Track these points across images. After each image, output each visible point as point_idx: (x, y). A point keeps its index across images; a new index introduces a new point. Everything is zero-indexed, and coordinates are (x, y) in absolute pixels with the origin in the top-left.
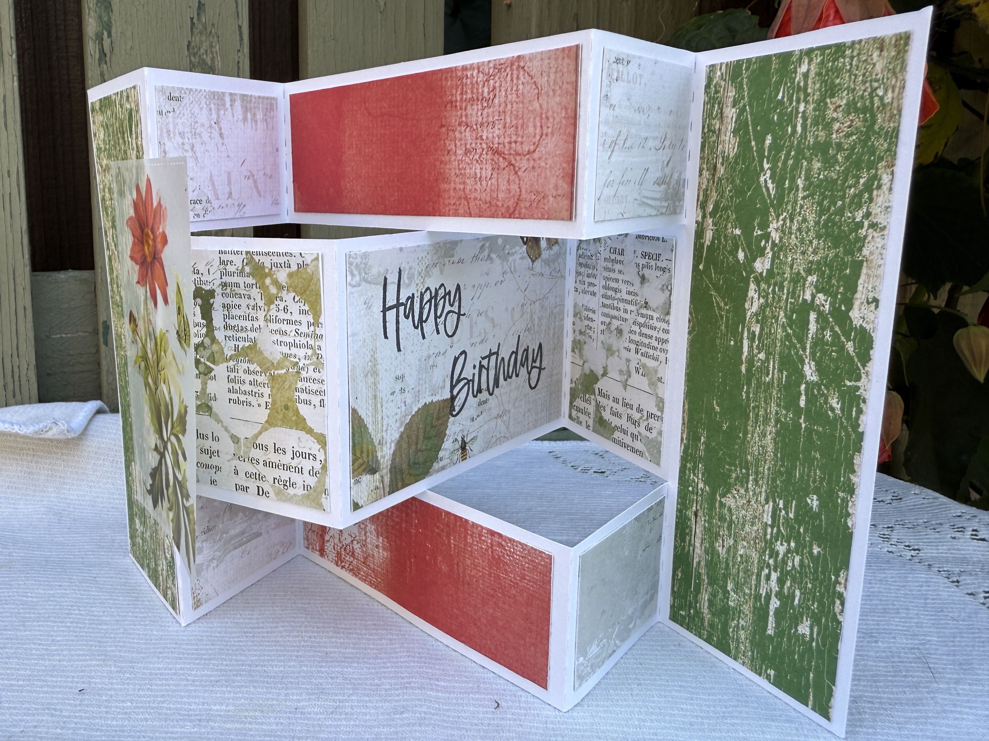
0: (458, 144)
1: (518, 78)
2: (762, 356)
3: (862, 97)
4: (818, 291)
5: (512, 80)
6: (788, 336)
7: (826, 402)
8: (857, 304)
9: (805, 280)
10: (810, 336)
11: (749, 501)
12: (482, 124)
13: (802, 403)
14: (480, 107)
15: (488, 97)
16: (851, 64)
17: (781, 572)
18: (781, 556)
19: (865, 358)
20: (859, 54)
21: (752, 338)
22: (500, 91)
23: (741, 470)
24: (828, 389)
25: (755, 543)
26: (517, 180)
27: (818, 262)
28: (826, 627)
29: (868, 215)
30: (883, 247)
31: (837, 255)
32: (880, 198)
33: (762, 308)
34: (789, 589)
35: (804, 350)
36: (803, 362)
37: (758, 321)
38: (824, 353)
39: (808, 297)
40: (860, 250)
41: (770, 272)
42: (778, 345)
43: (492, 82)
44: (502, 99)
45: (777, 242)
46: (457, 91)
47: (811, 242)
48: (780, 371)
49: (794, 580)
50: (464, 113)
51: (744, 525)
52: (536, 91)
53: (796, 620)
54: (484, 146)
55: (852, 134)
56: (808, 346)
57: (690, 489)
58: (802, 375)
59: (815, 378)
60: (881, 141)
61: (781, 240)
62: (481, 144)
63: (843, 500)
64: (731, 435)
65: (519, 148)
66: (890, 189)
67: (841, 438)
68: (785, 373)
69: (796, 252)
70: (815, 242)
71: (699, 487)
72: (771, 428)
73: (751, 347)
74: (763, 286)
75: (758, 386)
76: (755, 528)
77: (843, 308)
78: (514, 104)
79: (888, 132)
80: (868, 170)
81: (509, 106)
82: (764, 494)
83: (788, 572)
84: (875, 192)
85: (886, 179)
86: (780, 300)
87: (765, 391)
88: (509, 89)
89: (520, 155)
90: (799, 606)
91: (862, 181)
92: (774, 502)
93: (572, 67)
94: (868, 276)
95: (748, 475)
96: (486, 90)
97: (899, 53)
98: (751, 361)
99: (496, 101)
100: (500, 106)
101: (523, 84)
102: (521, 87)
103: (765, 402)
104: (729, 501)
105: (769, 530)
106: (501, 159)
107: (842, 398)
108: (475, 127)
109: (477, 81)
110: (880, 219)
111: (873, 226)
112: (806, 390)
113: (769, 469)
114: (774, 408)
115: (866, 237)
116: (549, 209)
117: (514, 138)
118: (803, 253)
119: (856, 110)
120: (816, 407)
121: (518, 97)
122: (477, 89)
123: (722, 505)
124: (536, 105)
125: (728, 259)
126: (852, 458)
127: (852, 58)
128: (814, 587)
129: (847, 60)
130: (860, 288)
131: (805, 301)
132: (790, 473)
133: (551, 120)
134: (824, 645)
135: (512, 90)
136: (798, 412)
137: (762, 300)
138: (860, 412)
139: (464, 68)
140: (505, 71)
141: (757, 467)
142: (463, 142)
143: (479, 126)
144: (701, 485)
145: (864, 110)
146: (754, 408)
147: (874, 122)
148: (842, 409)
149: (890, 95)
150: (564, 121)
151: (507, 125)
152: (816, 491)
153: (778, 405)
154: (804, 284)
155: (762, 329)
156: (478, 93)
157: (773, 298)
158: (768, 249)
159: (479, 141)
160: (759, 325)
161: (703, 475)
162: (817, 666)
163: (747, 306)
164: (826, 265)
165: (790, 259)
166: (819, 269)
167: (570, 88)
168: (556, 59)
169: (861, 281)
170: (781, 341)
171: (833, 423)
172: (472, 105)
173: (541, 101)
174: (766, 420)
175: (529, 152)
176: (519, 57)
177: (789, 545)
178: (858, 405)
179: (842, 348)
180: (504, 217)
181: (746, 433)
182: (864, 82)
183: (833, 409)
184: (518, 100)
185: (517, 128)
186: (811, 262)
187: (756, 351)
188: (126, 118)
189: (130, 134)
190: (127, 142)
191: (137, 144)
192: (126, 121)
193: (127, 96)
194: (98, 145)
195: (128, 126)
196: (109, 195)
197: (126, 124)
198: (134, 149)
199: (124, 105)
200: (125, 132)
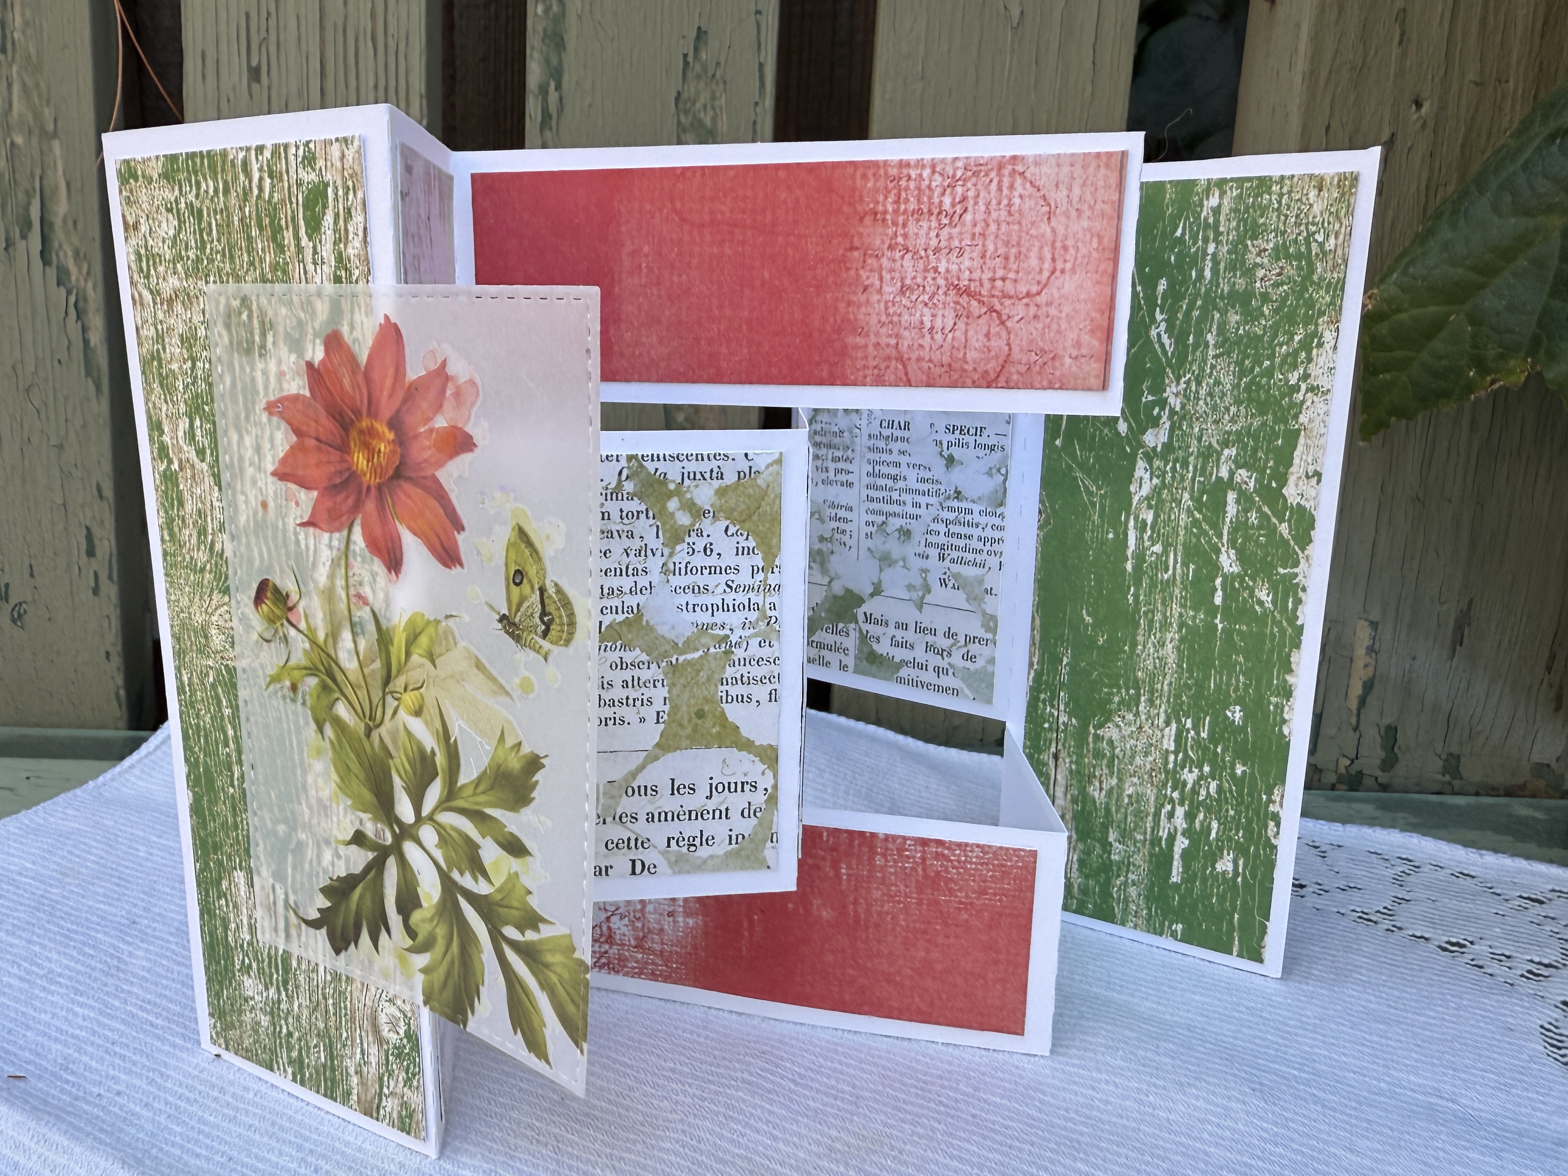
0: (887, 276)
1: (1012, 187)
2: (1158, 548)
3: (1296, 241)
4: (1239, 467)
5: (1000, 189)
6: (1196, 523)
7: (1252, 595)
8: (1292, 480)
9: (1219, 454)
10: (1228, 520)
11: (1140, 728)
12: (937, 251)
13: (1218, 600)
14: (934, 224)
15: (951, 211)
16: (1280, 203)
17: (1191, 805)
18: (1189, 786)
19: (1304, 538)
20: (1290, 192)
21: (1142, 527)
22: (976, 203)
23: (1127, 691)
24: (1254, 580)
25: (1151, 776)
26: (1004, 334)
27: (1238, 433)
28: (1257, 855)
29: (1306, 377)
30: (1327, 414)
31: (1264, 424)
32: (1322, 358)
33: (1157, 491)
34: (1202, 822)
35: (1220, 536)
36: (1218, 551)
37: (1150, 507)
38: (1247, 538)
39: (1224, 473)
40: (1296, 417)
41: (1168, 447)
42: (1182, 533)
43: (959, 190)
44: (980, 217)
45: (1178, 409)
46: (886, 198)
47: (1227, 409)
48: (1185, 564)
49: (1209, 810)
50: (900, 231)
51: (1133, 757)
52: (1046, 209)
53: (1213, 857)
54: (941, 282)
55: (1283, 283)
56: (1225, 532)
57: (1046, 725)
58: (1216, 567)
59: (1236, 569)
60: (1322, 292)
61: (1183, 407)
62: (934, 279)
63: (1276, 706)
64: (1111, 650)
65: (1009, 287)
66: (1335, 348)
67: (1273, 635)
68: (1192, 566)
69: (1206, 422)
70: (1233, 409)
71: (1061, 722)
72: (1172, 635)
73: (1140, 539)
74: (1157, 463)
75: (1153, 585)
76: (1150, 759)
77: (1274, 485)
78: (1004, 227)
79: (1330, 284)
80: (1306, 325)
81: (993, 227)
82: (1163, 716)
83: (1200, 803)
84: (1315, 351)
85: (1328, 336)
86: (1183, 480)
87: (1163, 591)
88: (994, 202)
89: (1010, 297)
90: (1217, 839)
91: (1297, 338)
92: (1179, 722)
94: (1307, 446)
95: (1139, 695)
96: (947, 200)
97: (1343, 195)
98: (1140, 557)
99: (968, 217)
100: (975, 225)
101: (1021, 197)
102: (1017, 201)
103: (1163, 603)
104: (1110, 732)
105: (1172, 758)
106: (974, 303)
107: (1273, 588)
108: (923, 253)
109: (929, 187)
110: (1323, 382)
111: (1312, 389)
112: (1224, 585)
113: (1170, 684)
114: (1176, 609)
115: (1303, 402)
116: (1062, 375)
117: (1000, 273)
118: (1216, 422)
119: (1288, 256)
120: (1237, 601)
121: (1010, 214)
122: (930, 198)
123: (1098, 738)
124: (1045, 228)
125: (1101, 431)
126: (1289, 656)
127: (1281, 195)
128: (1238, 813)
129: (1274, 197)
130: (1296, 461)
131: (1219, 479)
132: (1201, 686)
133: (1072, 251)
134: (1254, 877)
135: (999, 203)
136: (1212, 610)
137: (1155, 481)
138: (1298, 602)
139: (903, 165)
140: (987, 175)
141: (1152, 683)
142: (897, 275)
143: (930, 252)
144: (1063, 719)
145: (1299, 256)
146: (1146, 613)
147: (1312, 270)
148: (1274, 602)
149: (1332, 241)
150: (1095, 254)
151: (988, 254)
152: (1239, 701)
153: (1183, 606)
154: (1218, 460)
155: (1156, 516)
156: (931, 204)
157: (1173, 477)
158: (1164, 419)
159: (931, 275)
160: (1152, 512)
161: (1067, 705)
162: (1245, 903)
163: (1132, 489)
164: (1249, 434)
165: (1197, 430)
166: (1239, 440)
167: (1107, 209)
168: (1085, 167)
169: (1297, 453)
170: (1186, 528)
171: (1262, 620)
172: (918, 220)
173: (1053, 223)
174: (1165, 625)
175: (1028, 295)
176: (1014, 158)
177: (1201, 770)
178: (1296, 594)
179: (1273, 531)
180: (975, 385)
181: (1134, 645)
182: (1298, 224)
183: (1261, 603)
184: (1010, 219)
185: (1007, 258)
186: (1229, 433)
187: (1147, 544)
188: (294, 200)
189: (306, 232)
190: (292, 248)
191: (340, 254)
192: (294, 205)
193: (304, 157)
194: (146, 248)
195: (301, 216)
196: (185, 351)
197: (293, 212)
198: (323, 263)
199: (287, 172)
200: (287, 228)
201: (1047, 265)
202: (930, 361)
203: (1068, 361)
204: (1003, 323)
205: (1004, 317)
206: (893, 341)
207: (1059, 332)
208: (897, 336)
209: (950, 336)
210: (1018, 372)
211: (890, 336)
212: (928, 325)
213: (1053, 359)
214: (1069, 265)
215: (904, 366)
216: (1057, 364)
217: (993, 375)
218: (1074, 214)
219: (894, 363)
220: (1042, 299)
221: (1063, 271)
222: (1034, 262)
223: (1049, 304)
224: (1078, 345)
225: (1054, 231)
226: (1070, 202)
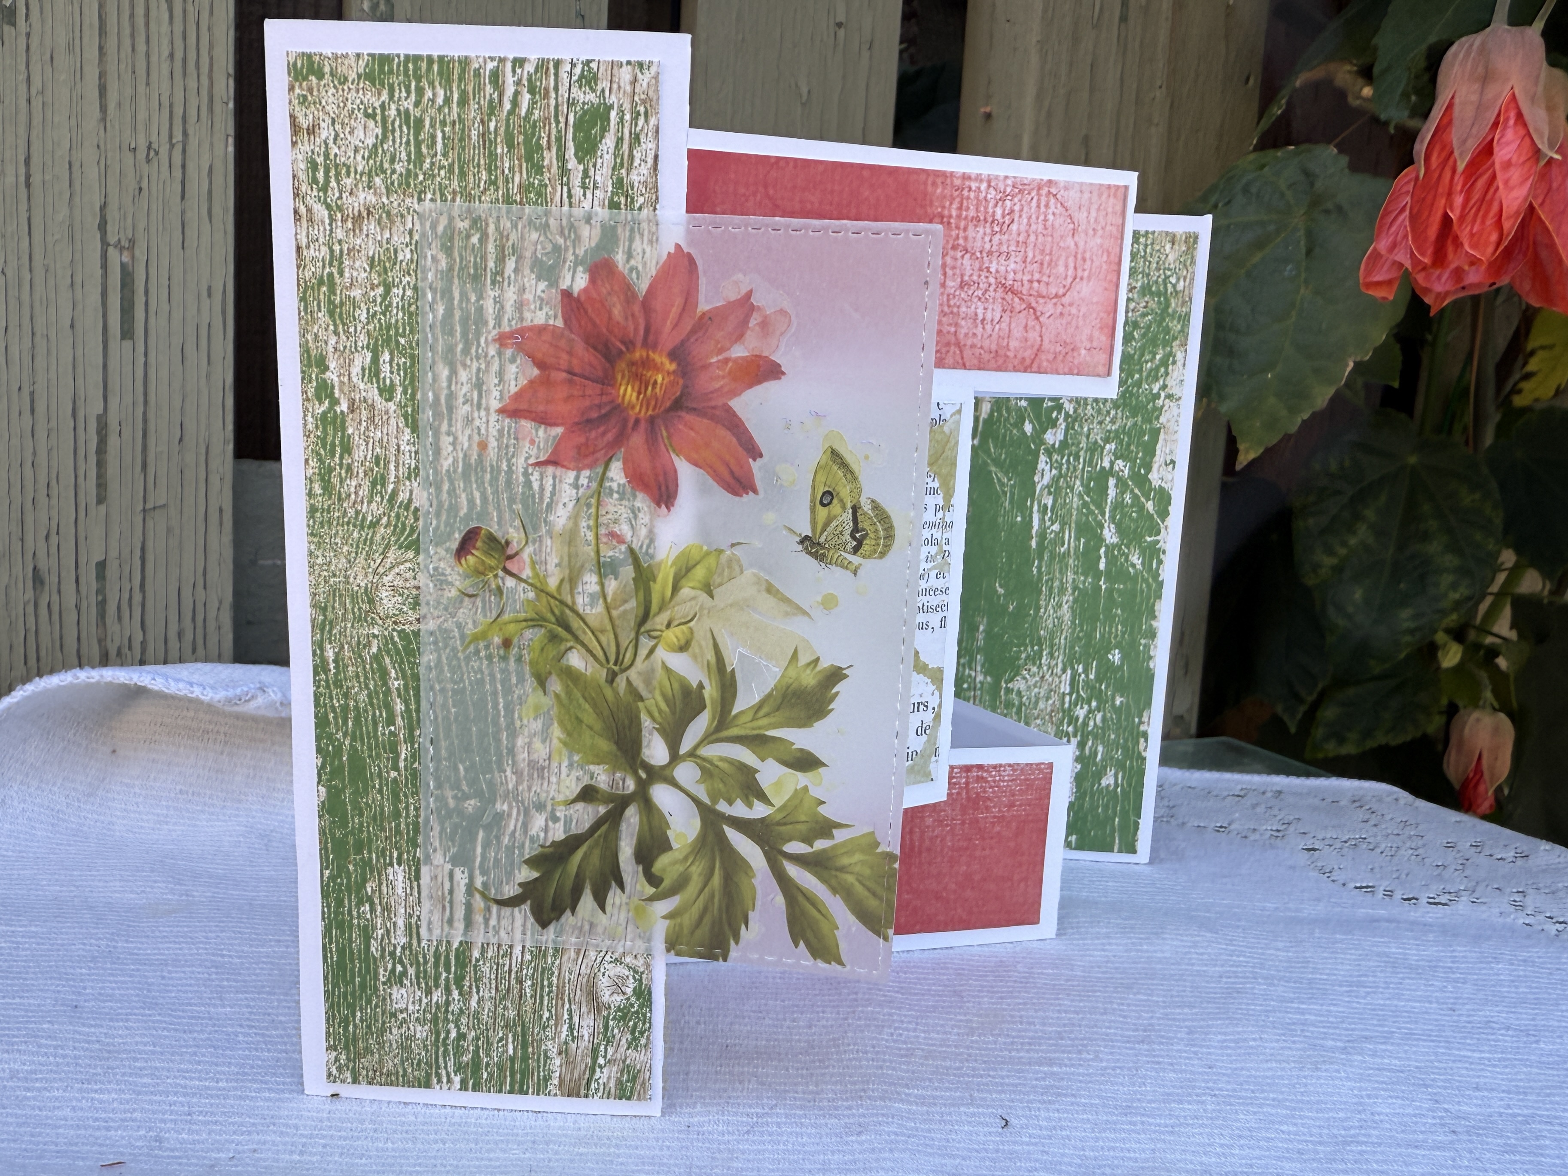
0: (950, 272)
1: (1047, 206)
2: (1056, 527)
3: (1156, 282)
4: (1116, 458)
5: (1038, 206)
6: (1085, 505)
7: (1127, 560)
8: (1155, 467)
9: (1103, 448)
10: (1109, 501)
11: (1043, 677)
12: (990, 253)
13: (1102, 566)
14: (988, 231)
15: (1001, 221)
16: (1145, 252)
17: (1082, 736)
18: (1081, 720)
19: (1164, 513)
20: (1152, 244)
21: (1044, 510)
22: (1020, 216)
23: (1032, 648)
24: (1128, 547)
25: (1051, 717)
26: (1038, 328)
27: (1117, 431)
28: (1131, 768)
29: (1164, 387)
30: (1179, 416)
31: (1135, 424)
32: (1175, 372)
33: (1055, 480)
34: (1090, 749)
35: (1103, 515)
36: (1102, 527)
37: (1050, 493)
38: (1124, 515)
39: (1106, 464)
40: (1158, 418)
41: (1064, 444)
42: (1075, 513)
43: (1008, 203)
44: (1023, 228)
45: (1071, 413)
46: (951, 204)
47: (1108, 413)
48: (1078, 539)
49: (1096, 738)
50: (962, 234)
51: (1037, 703)
52: (1072, 226)
53: (1099, 775)
54: (992, 280)
55: (1147, 314)
56: (1107, 510)
57: (965, 686)
58: (1101, 540)
59: (1115, 540)
60: (1175, 322)
61: (1075, 411)
62: (987, 277)
63: (1145, 646)
64: (1020, 614)
65: (1043, 290)
66: (1184, 365)
67: (1142, 591)
68: (1082, 540)
69: (1092, 423)
70: (1113, 412)
71: (978, 680)
72: (1068, 598)
73: (1042, 520)
74: (1055, 457)
75: (1052, 557)
76: (1050, 702)
77: (1142, 471)
78: (1040, 238)
79: (1180, 316)
80: (1164, 348)
81: (1032, 238)
82: (1060, 666)
83: (1089, 733)
84: (1170, 367)
85: (1179, 356)
86: (1075, 470)
87: (1060, 562)
88: (1034, 217)
89: (1043, 297)
90: (1102, 760)
91: (1158, 357)
92: (1073, 668)
93: (1119, 208)
94: (1165, 440)
95: (1041, 651)
96: (999, 211)
97: (1188, 249)
98: (1042, 535)
99: (1014, 227)
100: (1019, 235)
101: (1054, 214)
102: (1051, 217)
103: (1061, 572)
104: (1019, 684)
105: (1067, 699)
106: (1016, 300)
107: (1143, 553)
108: (978, 254)
109: (985, 198)
110: (1175, 391)
111: (1169, 396)
112: (1106, 553)
113: (1066, 638)
114: (1070, 576)
115: (1163, 406)
116: (1080, 364)
117: (1037, 276)
118: (1100, 423)
119: (1152, 294)
120: (1116, 565)
121: (1046, 228)
122: (986, 208)
123: (1008, 691)
124: (1070, 242)
125: (1011, 432)
126: (1154, 605)
127: (1146, 246)
128: (1118, 736)
129: (1141, 247)
130: (1158, 452)
131: (1103, 468)
132: (1090, 636)
133: (1088, 262)
134: (1129, 786)
135: (1038, 218)
136: (1098, 575)
137: (1054, 472)
138: (1160, 562)
139: (966, 177)
140: (1029, 193)
141: (1052, 639)
142: (958, 272)
143: (985, 255)
144: (980, 678)
145: (1159, 294)
146: (1047, 581)
147: (1168, 305)
148: (1143, 564)
149: (1182, 283)
150: (1105, 267)
151: (1028, 260)
152: (1118, 646)
153: (1076, 573)
154: (1102, 453)
155: (1055, 501)
156: (986, 212)
157: (1068, 469)
158: (1061, 420)
159: (984, 274)
160: (1051, 497)
161: (983, 666)
162: (1123, 807)
163: (1036, 479)
164: (1124, 432)
165: (1086, 429)
166: (1117, 436)
167: (1114, 230)
168: (1100, 195)
169: (1158, 446)
170: (1078, 509)
171: (1134, 579)
172: (976, 226)
173: (1076, 238)
174: (1062, 590)
175: (1056, 296)
176: (1050, 182)
177: (1090, 706)
178: (1158, 557)
179: (1142, 507)
180: (1015, 369)
181: (1038, 608)
182: (1158, 269)
183: (1134, 566)
184: (1045, 232)
185: (1042, 264)
186: (1109, 431)
187: (1048, 523)
188: (562, 120)
189: (576, 155)
190: (555, 169)
191: (620, 181)
192: (562, 125)
193: (582, 76)
194: (327, 156)
195: (570, 136)
196: (374, 275)
197: (559, 132)
198: (595, 187)
199: (556, 89)
200: (549, 148)
201: (1071, 272)
202: (982, 347)
203: (1083, 352)
204: (1037, 318)
205: (1038, 314)
206: (953, 329)
207: (1077, 327)
208: (956, 325)
209: (997, 327)
210: (1048, 361)
211: (950, 325)
212: (980, 317)
213: (1073, 350)
214: (1086, 274)
215: (961, 352)
216: (1075, 354)
217: (1028, 362)
218: (1091, 232)
219: (952, 348)
220: (1065, 300)
221: (1082, 279)
222: (1061, 269)
223: (1071, 305)
224: (1091, 339)
225: (1076, 244)
226: (1089, 222)
